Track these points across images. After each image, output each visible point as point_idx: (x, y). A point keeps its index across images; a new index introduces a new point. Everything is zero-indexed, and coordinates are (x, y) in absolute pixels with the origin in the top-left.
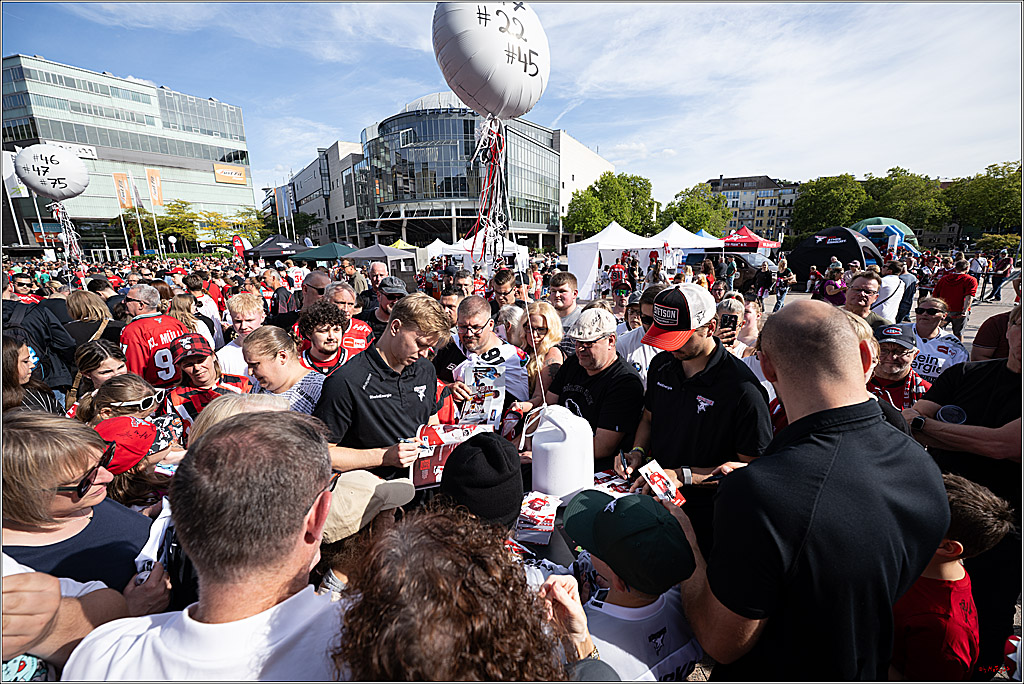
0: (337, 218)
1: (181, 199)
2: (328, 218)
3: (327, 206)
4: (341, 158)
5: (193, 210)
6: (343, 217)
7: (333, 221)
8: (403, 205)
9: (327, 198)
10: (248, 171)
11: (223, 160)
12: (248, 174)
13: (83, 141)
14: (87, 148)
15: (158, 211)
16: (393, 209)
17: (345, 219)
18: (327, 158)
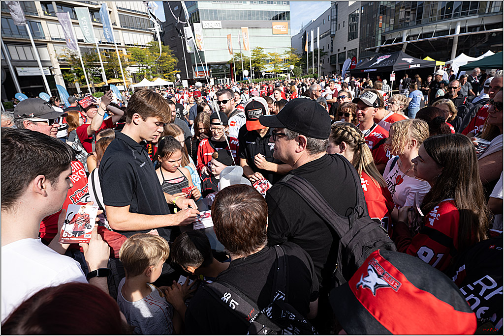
0: (339, 50)
1: (259, 46)
2: (332, 51)
3: (332, 43)
4: (349, 5)
5: (265, 52)
6: (345, 48)
7: (335, 52)
8: (406, 31)
9: (333, 36)
10: (289, 24)
11: (273, 19)
12: (289, 27)
13: (216, 19)
14: (218, 22)
15: (249, 55)
16: (395, 36)
17: (347, 49)
18: (337, 8)
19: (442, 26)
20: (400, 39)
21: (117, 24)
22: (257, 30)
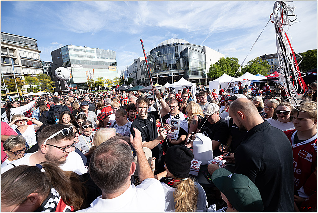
1: (101, 76)
2: (137, 78)
3: (137, 75)
4: (140, 62)
5: (104, 79)
7: (138, 79)
8: (157, 73)
9: (137, 73)
10: (117, 67)
11: (111, 65)
12: (117, 68)
13: (80, 64)
14: (80, 65)
15: (95, 80)
16: (155, 75)
17: (141, 79)
18: (137, 62)
19: (168, 72)
20: (156, 76)
21: (19, 64)
22: (101, 69)
